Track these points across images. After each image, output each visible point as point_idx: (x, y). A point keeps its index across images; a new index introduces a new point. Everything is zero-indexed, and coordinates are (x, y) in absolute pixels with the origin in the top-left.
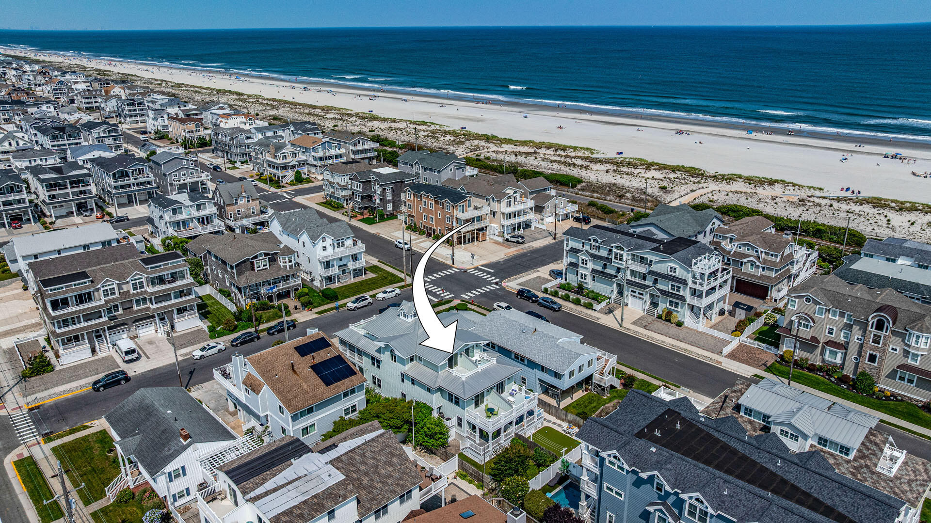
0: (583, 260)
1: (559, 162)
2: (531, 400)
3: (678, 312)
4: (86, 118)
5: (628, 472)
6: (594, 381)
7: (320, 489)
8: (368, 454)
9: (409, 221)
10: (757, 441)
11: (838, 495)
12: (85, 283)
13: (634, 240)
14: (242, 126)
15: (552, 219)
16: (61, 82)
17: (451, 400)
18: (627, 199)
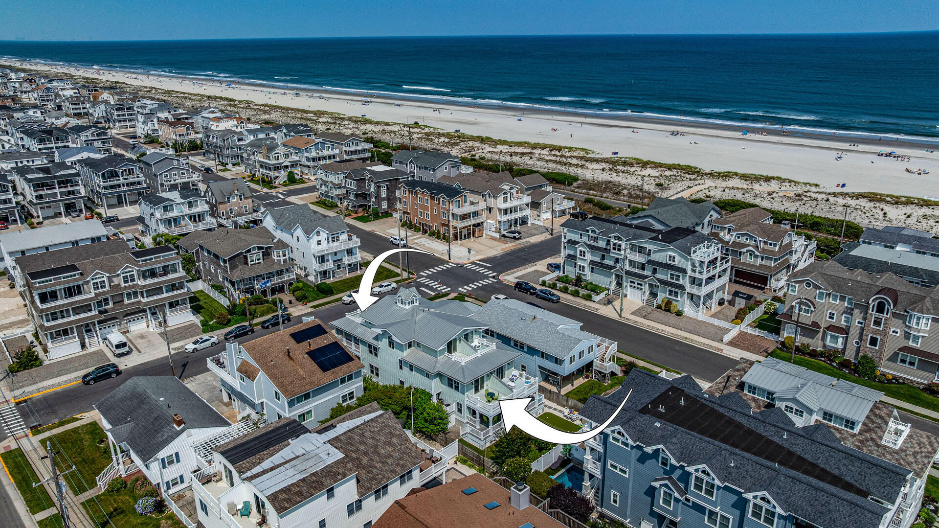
0: (581, 251)
1: (555, 162)
2: (532, 385)
3: (678, 301)
4: (74, 122)
5: (632, 447)
6: (594, 368)
7: (318, 467)
8: (367, 434)
9: (405, 218)
10: (762, 416)
11: (845, 465)
12: (75, 275)
13: (632, 231)
14: (234, 129)
15: (548, 215)
16: (48, 89)
17: (450, 385)
18: (624, 195)
